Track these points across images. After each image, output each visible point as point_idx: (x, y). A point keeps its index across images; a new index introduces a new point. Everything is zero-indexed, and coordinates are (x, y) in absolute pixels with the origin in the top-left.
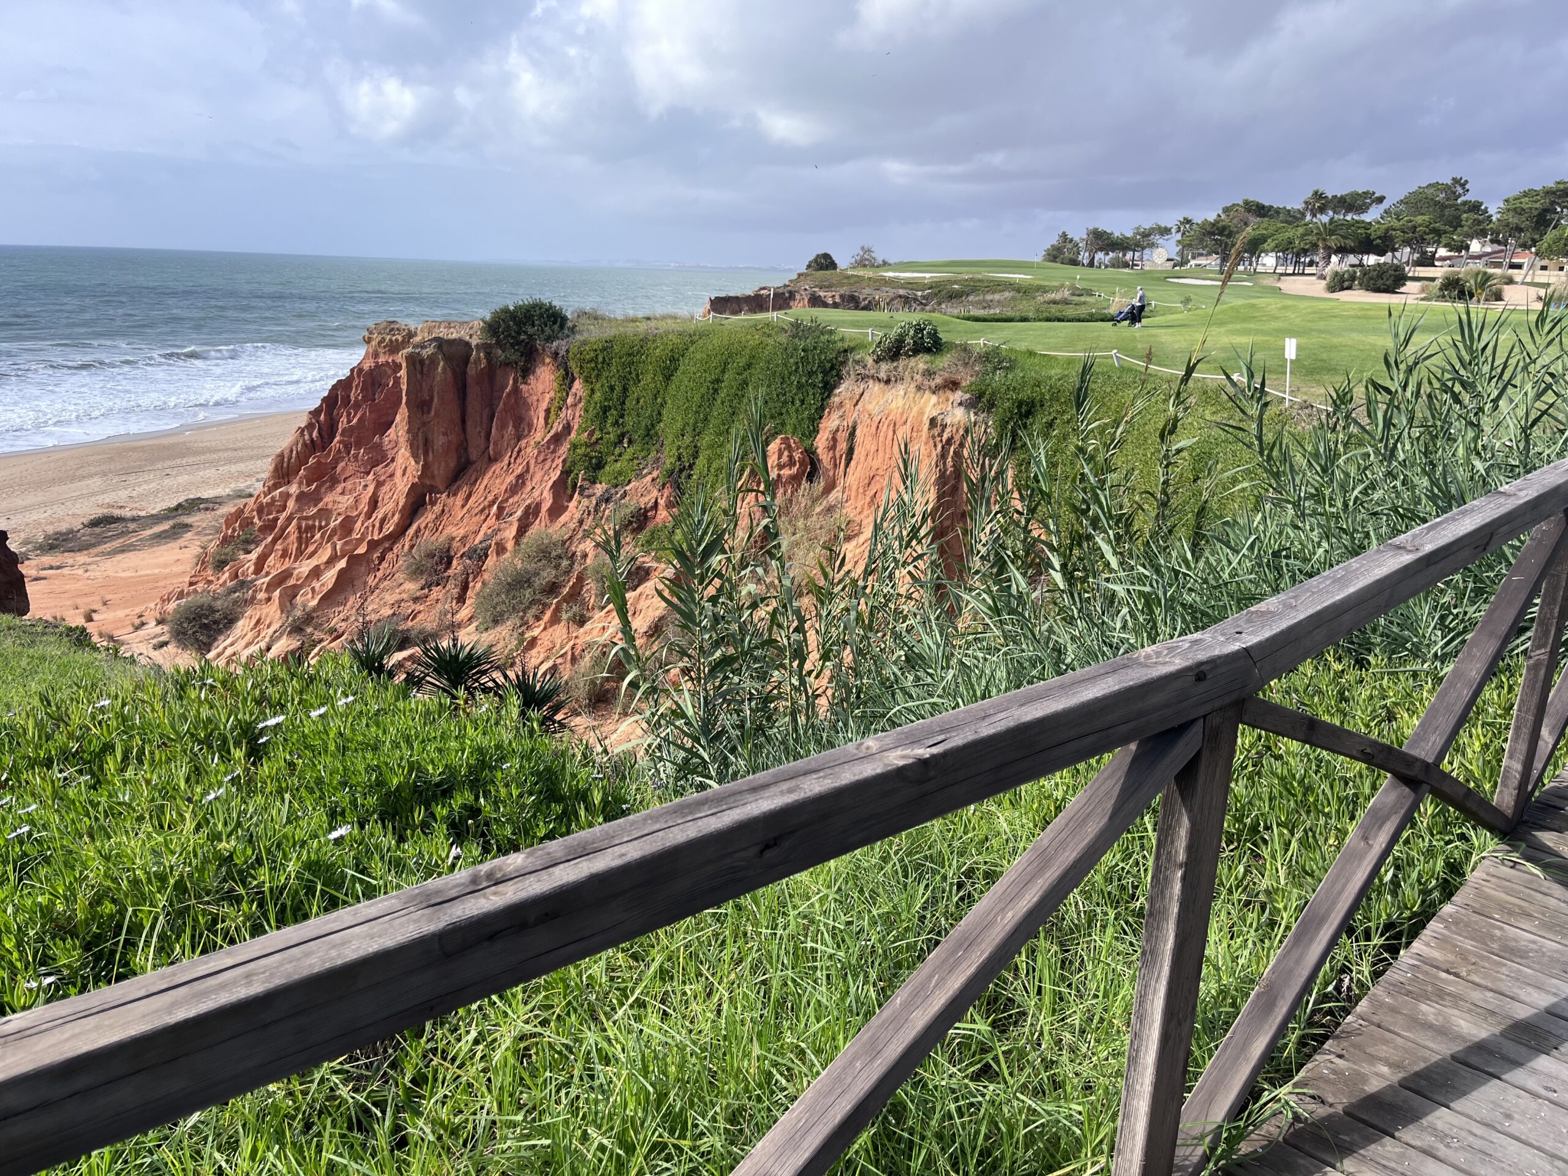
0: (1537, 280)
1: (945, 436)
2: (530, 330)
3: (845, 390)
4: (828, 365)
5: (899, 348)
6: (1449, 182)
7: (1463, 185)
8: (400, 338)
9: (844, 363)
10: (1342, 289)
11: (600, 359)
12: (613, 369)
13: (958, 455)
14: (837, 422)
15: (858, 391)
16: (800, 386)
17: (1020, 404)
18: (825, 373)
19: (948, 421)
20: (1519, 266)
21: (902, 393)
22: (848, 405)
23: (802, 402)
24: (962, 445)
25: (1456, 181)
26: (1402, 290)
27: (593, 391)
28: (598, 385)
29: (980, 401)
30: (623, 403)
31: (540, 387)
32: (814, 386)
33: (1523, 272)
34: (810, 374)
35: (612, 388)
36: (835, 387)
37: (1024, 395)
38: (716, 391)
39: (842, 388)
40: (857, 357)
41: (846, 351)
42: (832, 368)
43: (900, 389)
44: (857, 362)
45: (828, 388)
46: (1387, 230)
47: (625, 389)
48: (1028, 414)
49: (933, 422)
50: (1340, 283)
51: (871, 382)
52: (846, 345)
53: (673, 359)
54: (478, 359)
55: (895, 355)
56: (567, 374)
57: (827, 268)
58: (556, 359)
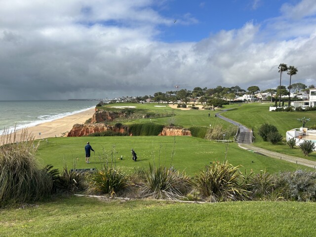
22: (166, 130)
26: (187, 107)
41: (163, 125)
43: (171, 129)
45: (161, 129)
51: (168, 128)
53: (141, 127)
54: (113, 129)
55: (170, 126)
56: (127, 129)
57: (100, 106)
58: (124, 128)
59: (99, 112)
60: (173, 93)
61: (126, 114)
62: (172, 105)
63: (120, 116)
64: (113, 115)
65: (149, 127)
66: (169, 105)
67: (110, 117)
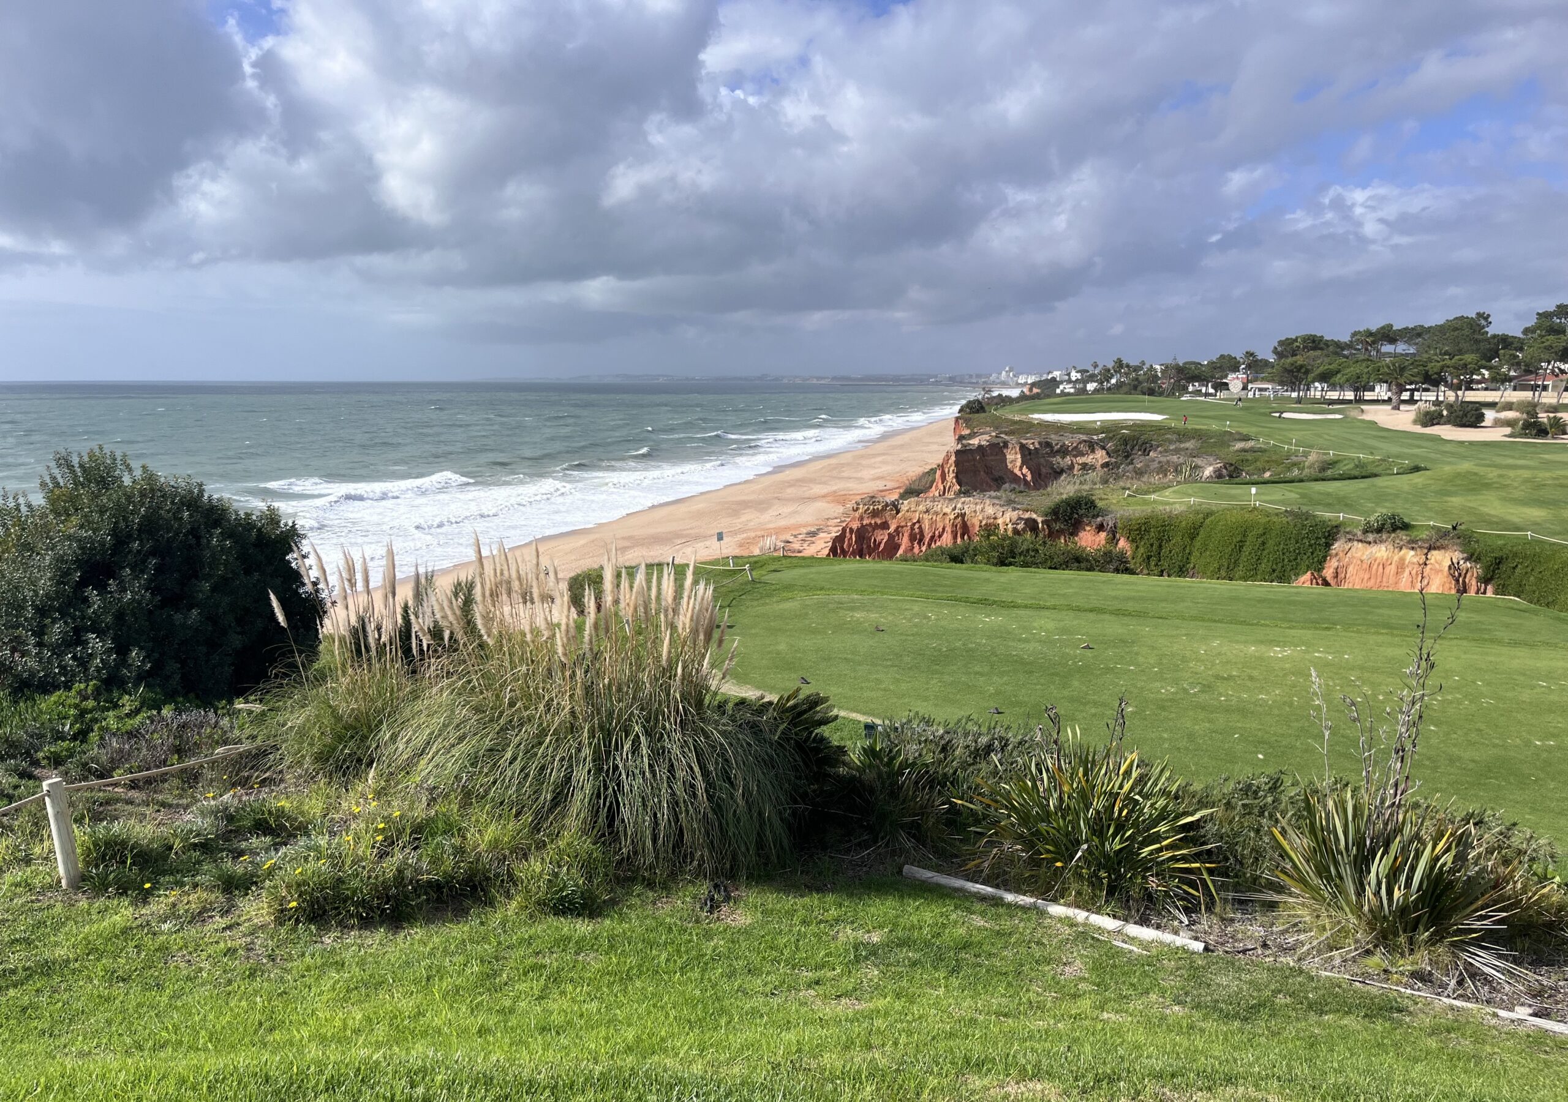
1: (1457, 573)
3: (1338, 546)
4: (1327, 534)
5: (1382, 529)
6: (1474, 317)
7: (1487, 318)
9: (1339, 533)
10: (1433, 425)
11: (1143, 529)
14: (1336, 564)
15: (1347, 548)
17: (1495, 559)
21: (1384, 549)
22: (1341, 554)
23: (1312, 553)
24: (1465, 577)
25: (1479, 315)
26: (1485, 424)
27: (1137, 547)
29: (1472, 557)
32: (1319, 545)
34: (1317, 538)
35: (1152, 545)
36: (1333, 545)
37: (1495, 554)
40: (1348, 530)
41: (1337, 527)
42: (1330, 535)
44: (1348, 533)
45: (1328, 545)
46: (1443, 367)
47: (1160, 546)
49: (1450, 567)
50: (1430, 419)
51: (1355, 543)
52: (1336, 524)
53: (1195, 528)
54: (1043, 529)
55: (1379, 530)
56: (1114, 537)
57: (978, 412)
58: (1100, 528)
59: (975, 442)
60: (1392, 340)
61: (1108, 453)
62: (1386, 410)
63: (1076, 466)
64: (1042, 460)
65: (1245, 531)
66: (1368, 411)
67: (1025, 470)
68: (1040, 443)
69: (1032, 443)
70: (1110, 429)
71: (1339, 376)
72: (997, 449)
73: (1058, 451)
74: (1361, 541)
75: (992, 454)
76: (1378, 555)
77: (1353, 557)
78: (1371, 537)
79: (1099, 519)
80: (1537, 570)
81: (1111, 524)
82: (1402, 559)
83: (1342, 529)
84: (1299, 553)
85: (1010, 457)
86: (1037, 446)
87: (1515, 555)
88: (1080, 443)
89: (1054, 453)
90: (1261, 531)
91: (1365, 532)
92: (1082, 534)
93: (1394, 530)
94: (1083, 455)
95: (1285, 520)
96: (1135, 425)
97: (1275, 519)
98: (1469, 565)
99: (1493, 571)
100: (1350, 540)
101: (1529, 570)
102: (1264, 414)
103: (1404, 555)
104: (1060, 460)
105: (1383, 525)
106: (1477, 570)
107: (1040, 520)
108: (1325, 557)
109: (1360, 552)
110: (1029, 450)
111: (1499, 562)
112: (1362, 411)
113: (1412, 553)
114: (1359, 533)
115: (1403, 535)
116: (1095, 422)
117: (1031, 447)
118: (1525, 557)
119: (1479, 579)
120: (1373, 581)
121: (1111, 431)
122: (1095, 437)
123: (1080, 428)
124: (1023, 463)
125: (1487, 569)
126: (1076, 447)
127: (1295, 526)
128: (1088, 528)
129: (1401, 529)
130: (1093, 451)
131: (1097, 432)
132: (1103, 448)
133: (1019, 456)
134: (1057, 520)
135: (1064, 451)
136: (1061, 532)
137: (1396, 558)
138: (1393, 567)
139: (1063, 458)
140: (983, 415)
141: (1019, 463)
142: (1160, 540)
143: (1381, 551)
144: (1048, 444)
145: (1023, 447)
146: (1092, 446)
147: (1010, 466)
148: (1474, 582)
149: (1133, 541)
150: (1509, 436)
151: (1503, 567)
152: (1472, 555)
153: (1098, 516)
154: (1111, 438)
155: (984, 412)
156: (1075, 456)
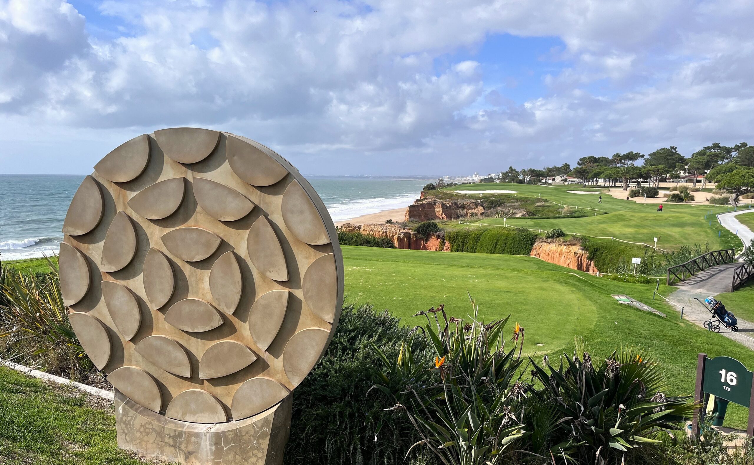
0: (707, 187)
1: (578, 256)
2: (430, 229)
3: (536, 245)
4: (532, 239)
5: (553, 236)
6: (670, 148)
7: (675, 149)
8: (352, 229)
9: (536, 238)
10: (636, 196)
11: (456, 237)
12: (460, 240)
13: (581, 260)
14: (535, 253)
15: (540, 245)
16: (524, 244)
17: (595, 249)
18: (531, 241)
19: (578, 253)
20: (700, 181)
21: (555, 245)
22: (538, 248)
23: (525, 248)
24: (582, 258)
25: (672, 148)
26: (657, 196)
27: (453, 246)
28: (455, 244)
29: (585, 248)
30: (463, 249)
31: (431, 245)
32: (528, 244)
33: (702, 184)
34: (527, 241)
35: (459, 245)
36: (534, 244)
37: (596, 247)
38: (496, 245)
39: (536, 244)
40: (540, 237)
41: (536, 235)
42: (533, 240)
43: (554, 245)
44: (540, 238)
45: (532, 244)
46: (648, 171)
47: (463, 245)
48: (596, 251)
49: (575, 253)
50: (634, 194)
51: (544, 243)
52: (535, 234)
53: (478, 237)
54: (413, 237)
55: (552, 237)
56: (444, 241)
57: (432, 189)
58: (438, 237)
60: (631, 159)
61: (484, 208)
62: (621, 190)
63: (469, 214)
64: (453, 211)
65: (498, 238)
66: (612, 191)
67: (443, 216)
68: (452, 203)
69: (448, 203)
70: (486, 198)
71: (602, 174)
72: (432, 205)
73: (460, 207)
74: (545, 242)
75: (428, 208)
76: (552, 248)
77: (543, 250)
78: (549, 240)
79: (438, 233)
80: (610, 254)
81: (442, 235)
82: (561, 250)
83: (538, 237)
84: (520, 248)
85: (437, 209)
86: (450, 204)
87: (603, 247)
88: (471, 203)
89: (458, 208)
90: (504, 238)
91: (547, 238)
92: (431, 240)
93: (558, 237)
94: (472, 209)
95: (515, 232)
96: (498, 195)
97: (512, 232)
98: (583, 252)
99: (594, 255)
100: (542, 242)
101: (607, 254)
102: (564, 192)
103: (562, 248)
104: (461, 211)
105: (554, 234)
106: (587, 254)
107: (412, 233)
108: (530, 250)
109: (546, 247)
110: (447, 206)
111: (596, 250)
112: (609, 190)
113: (565, 247)
114: (545, 238)
115: (561, 239)
116: (480, 194)
117: (448, 205)
118: (607, 248)
119: (588, 259)
120: (550, 260)
121: (487, 198)
122: (479, 201)
123: (474, 197)
124: (443, 212)
125: (591, 253)
126: (469, 205)
127: (519, 235)
128: (433, 237)
129: (561, 236)
130: (477, 207)
131: (480, 198)
132: (482, 206)
133: (441, 209)
134: (419, 233)
135: (463, 207)
136: (421, 239)
137: (559, 250)
138: (558, 254)
139: (463, 210)
140: (434, 191)
141: (441, 211)
142: (463, 242)
143: (553, 247)
144: (456, 204)
145: (443, 205)
146: (476, 205)
147: (436, 214)
148: (585, 260)
149: (451, 243)
150: (666, 201)
151: (598, 253)
152: (585, 247)
153: (437, 231)
154: (486, 201)
155: (435, 189)
156: (469, 209)
